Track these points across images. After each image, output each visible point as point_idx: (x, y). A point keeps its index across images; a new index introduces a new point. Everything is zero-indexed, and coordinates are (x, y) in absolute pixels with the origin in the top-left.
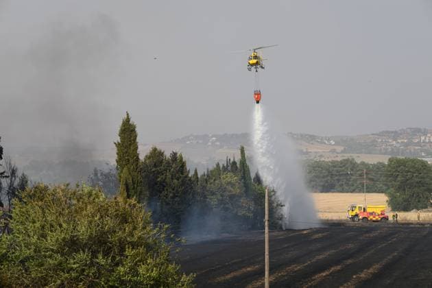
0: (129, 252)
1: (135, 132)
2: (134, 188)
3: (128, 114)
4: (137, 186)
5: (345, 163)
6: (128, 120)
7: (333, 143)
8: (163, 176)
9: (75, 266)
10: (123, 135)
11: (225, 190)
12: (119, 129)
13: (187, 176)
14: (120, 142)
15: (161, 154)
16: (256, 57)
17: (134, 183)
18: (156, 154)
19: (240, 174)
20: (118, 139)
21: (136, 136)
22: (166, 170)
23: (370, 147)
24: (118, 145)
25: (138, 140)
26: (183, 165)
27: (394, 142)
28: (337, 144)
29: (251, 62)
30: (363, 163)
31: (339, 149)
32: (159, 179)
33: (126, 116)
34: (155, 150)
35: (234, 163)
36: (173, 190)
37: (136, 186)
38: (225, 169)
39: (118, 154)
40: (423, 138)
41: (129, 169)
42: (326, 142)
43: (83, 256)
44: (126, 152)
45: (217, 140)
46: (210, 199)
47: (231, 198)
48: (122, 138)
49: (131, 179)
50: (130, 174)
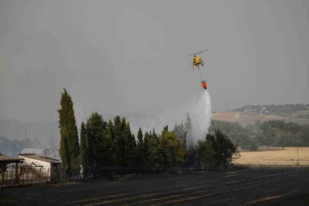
1: (71, 102)
2: (70, 140)
3: (65, 90)
6: (66, 93)
8: (100, 133)
10: (63, 104)
12: (60, 100)
14: (61, 109)
17: (71, 137)
20: (60, 107)
21: (72, 105)
24: (60, 111)
25: (73, 107)
32: (97, 135)
33: (64, 92)
36: (108, 142)
37: (72, 139)
39: (60, 117)
41: (67, 127)
44: (66, 116)
45: (266, 110)
46: (152, 149)
47: (171, 148)
48: (63, 107)
49: (68, 134)
50: (68, 131)
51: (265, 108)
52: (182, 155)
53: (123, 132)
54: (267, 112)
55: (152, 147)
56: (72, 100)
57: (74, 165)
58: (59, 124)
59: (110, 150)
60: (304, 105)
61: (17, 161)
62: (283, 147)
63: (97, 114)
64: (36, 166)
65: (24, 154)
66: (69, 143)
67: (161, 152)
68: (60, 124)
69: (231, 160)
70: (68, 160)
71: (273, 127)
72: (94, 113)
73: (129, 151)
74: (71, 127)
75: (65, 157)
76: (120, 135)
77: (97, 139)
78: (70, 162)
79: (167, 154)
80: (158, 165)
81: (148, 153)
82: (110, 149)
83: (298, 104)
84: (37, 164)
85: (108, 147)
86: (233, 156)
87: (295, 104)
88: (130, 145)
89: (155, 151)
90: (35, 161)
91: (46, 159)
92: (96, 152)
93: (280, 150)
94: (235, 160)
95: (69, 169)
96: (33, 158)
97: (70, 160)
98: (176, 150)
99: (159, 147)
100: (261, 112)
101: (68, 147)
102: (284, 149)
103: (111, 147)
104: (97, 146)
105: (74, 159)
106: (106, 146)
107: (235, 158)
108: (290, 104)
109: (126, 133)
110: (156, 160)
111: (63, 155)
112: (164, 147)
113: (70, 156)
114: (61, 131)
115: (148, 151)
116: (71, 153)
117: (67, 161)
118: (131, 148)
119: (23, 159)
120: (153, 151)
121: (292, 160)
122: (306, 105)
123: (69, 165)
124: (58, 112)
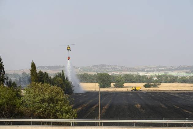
0: (59, 102)
5: (85, 74)
9: (44, 107)
11: (58, 82)
13: (49, 79)
15: (42, 72)
16: (69, 47)
18: (41, 72)
19: (62, 78)
20: (31, 68)
23: (90, 70)
26: (48, 76)
27: (97, 69)
28: (81, 69)
29: (68, 48)
30: (90, 74)
31: (82, 70)
33: (32, 62)
34: (41, 71)
35: (61, 75)
38: (58, 76)
40: (105, 67)
43: (46, 104)
44: (33, 72)
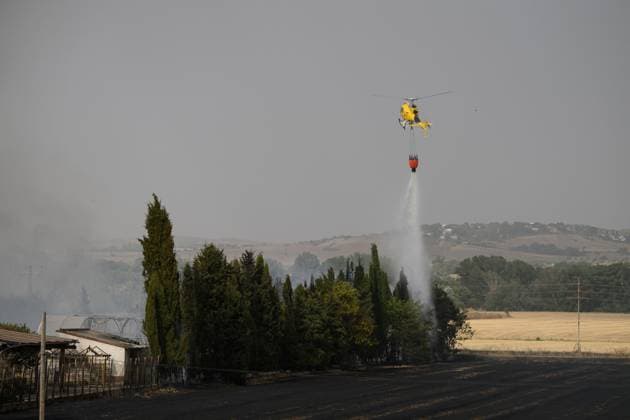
2: (166, 303)
3: (156, 198)
4: (172, 300)
6: (157, 204)
7: (624, 240)
8: (221, 287)
10: (151, 227)
11: (337, 307)
12: (145, 218)
14: (147, 237)
17: (167, 295)
20: (146, 233)
21: (170, 229)
22: (225, 277)
24: (145, 242)
25: (173, 234)
32: (214, 291)
33: (153, 201)
36: (235, 305)
37: (169, 299)
39: (144, 253)
41: (160, 276)
42: (613, 238)
44: (158, 252)
45: (453, 234)
46: (310, 320)
47: (346, 318)
48: (151, 232)
49: (163, 290)
50: (162, 282)
51: (449, 230)
52: (368, 333)
53: (259, 283)
54: (455, 237)
55: (310, 316)
56: (170, 218)
57: (173, 353)
58: (142, 267)
59: (239, 323)
60: (529, 224)
61: (63, 345)
62: (507, 311)
63: (212, 246)
64: (96, 354)
65: (70, 330)
66: (164, 308)
67: (328, 326)
68: (146, 268)
69: (453, 343)
70: (162, 343)
71: (483, 269)
72: (209, 243)
73: (270, 325)
74: (167, 275)
75: (156, 337)
76: (252, 290)
77: (214, 299)
78: (165, 347)
79: (339, 330)
80: (323, 352)
81: (301, 327)
82: (241, 320)
83: (516, 223)
84: (96, 350)
85: (236, 316)
86: (459, 334)
87: (511, 222)
88: (274, 313)
89: (318, 323)
90: (93, 344)
91: (114, 339)
92: (212, 325)
93: (500, 317)
94: (461, 342)
95: (164, 360)
96: (88, 338)
97: (166, 341)
98: (357, 323)
99: (324, 314)
100: (442, 237)
101: (162, 316)
102: (509, 316)
103: (241, 315)
104: (215, 315)
105: (173, 341)
106: (232, 313)
107: (461, 339)
108: (501, 222)
109: (265, 287)
110: (319, 344)
111: (152, 332)
112: (333, 316)
113: (166, 334)
114: (146, 282)
115: (302, 323)
116: (168, 329)
117: (160, 344)
118: (275, 317)
119: (75, 341)
120: (313, 323)
121: (538, 339)
122: (534, 226)
123: (164, 352)
124: (140, 243)
